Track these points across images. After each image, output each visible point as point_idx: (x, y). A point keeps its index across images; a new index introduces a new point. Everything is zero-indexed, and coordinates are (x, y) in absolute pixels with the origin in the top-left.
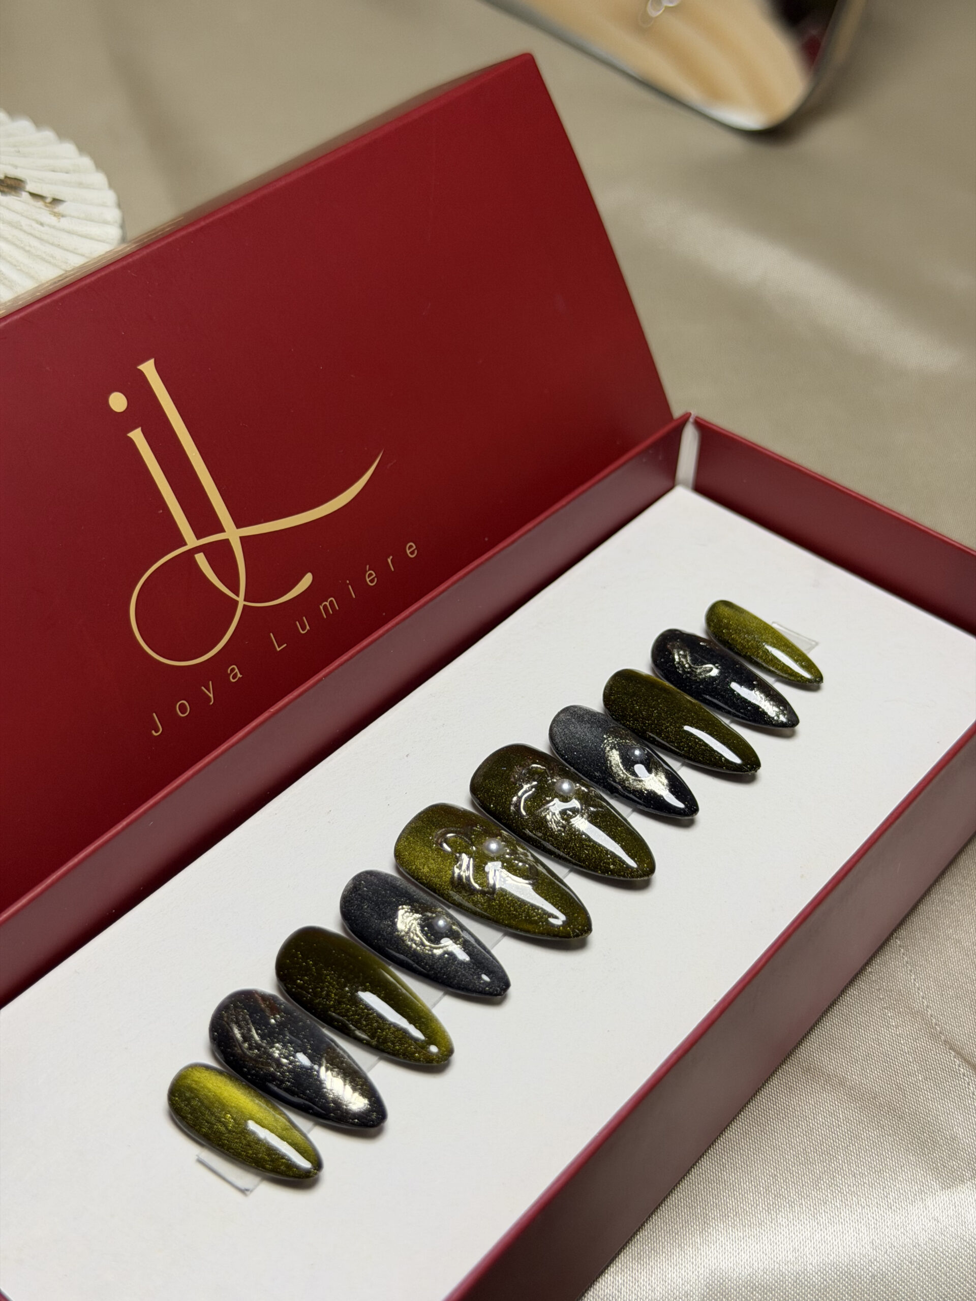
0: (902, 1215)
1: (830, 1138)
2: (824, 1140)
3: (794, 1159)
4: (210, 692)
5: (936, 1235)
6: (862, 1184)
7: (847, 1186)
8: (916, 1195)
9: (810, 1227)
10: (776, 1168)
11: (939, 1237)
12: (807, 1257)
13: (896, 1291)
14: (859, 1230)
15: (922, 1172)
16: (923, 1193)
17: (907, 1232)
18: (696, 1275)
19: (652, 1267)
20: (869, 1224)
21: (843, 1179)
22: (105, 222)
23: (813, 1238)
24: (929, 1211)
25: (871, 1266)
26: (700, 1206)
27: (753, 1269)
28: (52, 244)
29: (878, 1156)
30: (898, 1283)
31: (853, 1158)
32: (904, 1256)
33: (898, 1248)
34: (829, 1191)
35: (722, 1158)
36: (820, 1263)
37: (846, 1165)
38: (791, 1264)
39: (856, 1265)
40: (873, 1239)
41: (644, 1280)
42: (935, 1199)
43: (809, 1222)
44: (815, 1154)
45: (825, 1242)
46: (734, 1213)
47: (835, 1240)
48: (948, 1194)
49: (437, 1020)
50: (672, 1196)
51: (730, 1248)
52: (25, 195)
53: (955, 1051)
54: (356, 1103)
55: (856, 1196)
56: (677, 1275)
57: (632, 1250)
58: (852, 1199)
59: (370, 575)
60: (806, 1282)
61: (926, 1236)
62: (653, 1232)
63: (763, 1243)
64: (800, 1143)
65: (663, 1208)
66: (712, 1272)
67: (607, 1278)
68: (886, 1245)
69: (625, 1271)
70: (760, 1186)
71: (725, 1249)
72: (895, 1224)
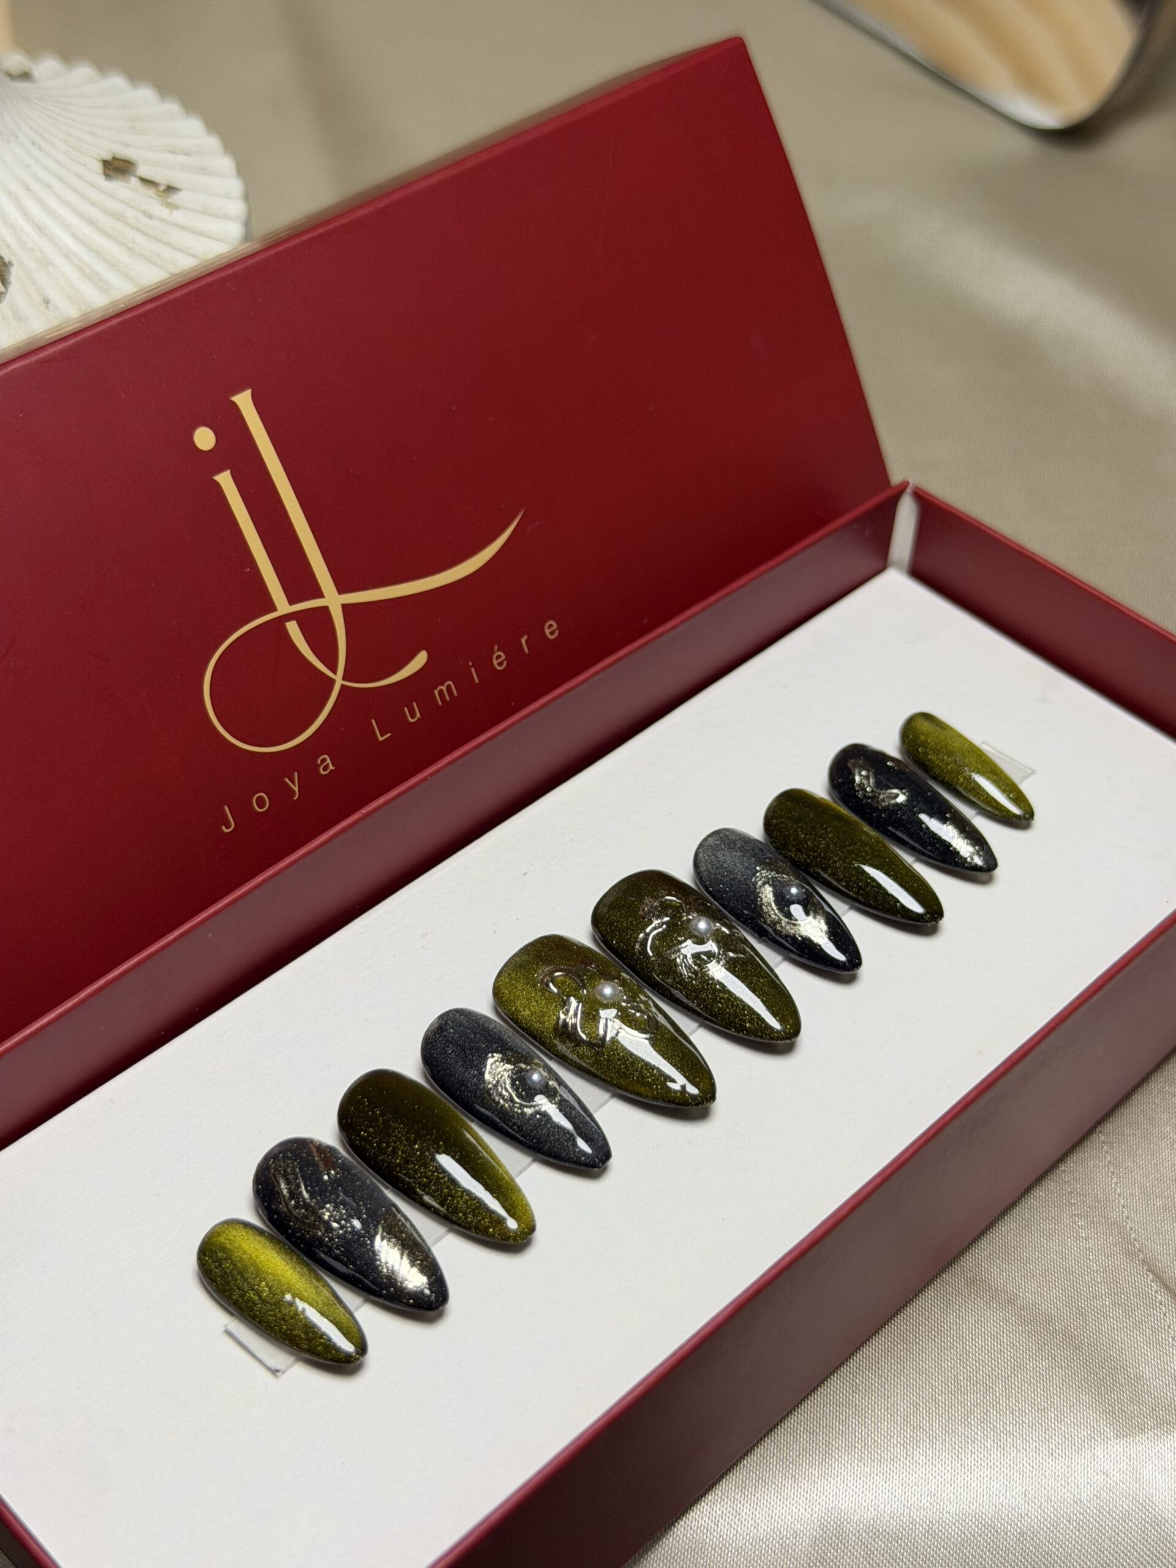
0: (1065, 1464)
1: (988, 1366)
2: (981, 1367)
3: (942, 1386)
4: (293, 783)
5: (1104, 1491)
6: (1021, 1422)
7: (1001, 1423)
8: (1084, 1442)
9: (952, 1468)
10: (919, 1395)
11: (1107, 1494)
12: (944, 1503)
13: (1048, 1554)
14: (1010, 1477)
15: (1095, 1415)
16: (1093, 1440)
17: (1068, 1484)
18: (808, 1513)
19: (757, 1498)
20: (1023, 1471)
21: (998, 1415)
22: (227, 217)
23: (954, 1482)
24: (1097, 1462)
25: (1021, 1522)
26: (823, 1433)
27: (878, 1512)
28: (160, 241)
29: (1044, 1391)
30: (1052, 1544)
31: (1013, 1391)
32: (1062, 1513)
33: (1055, 1503)
34: (979, 1427)
35: (856, 1378)
36: (960, 1511)
37: (1004, 1399)
38: (924, 1510)
39: (1002, 1519)
40: (1026, 1490)
41: (746, 1514)
42: (1107, 1448)
43: (952, 1462)
44: (969, 1383)
45: (967, 1487)
46: (863, 1444)
47: (980, 1487)
48: (1123, 1444)
49: (519, 1190)
50: (791, 1418)
51: (853, 1485)
52: (134, 181)
53: (1153, 1273)
54: (414, 1279)
55: (1011, 1436)
56: (786, 1511)
57: (736, 1477)
58: (1007, 1440)
59: (499, 657)
60: (940, 1533)
61: (1091, 1492)
62: (764, 1458)
63: (893, 1482)
64: (951, 1368)
65: (779, 1430)
66: (828, 1511)
67: (703, 1507)
68: (1042, 1497)
69: (726, 1500)
70: (897, 1415)
71: (847, 1485)
72: (1055, 1473)
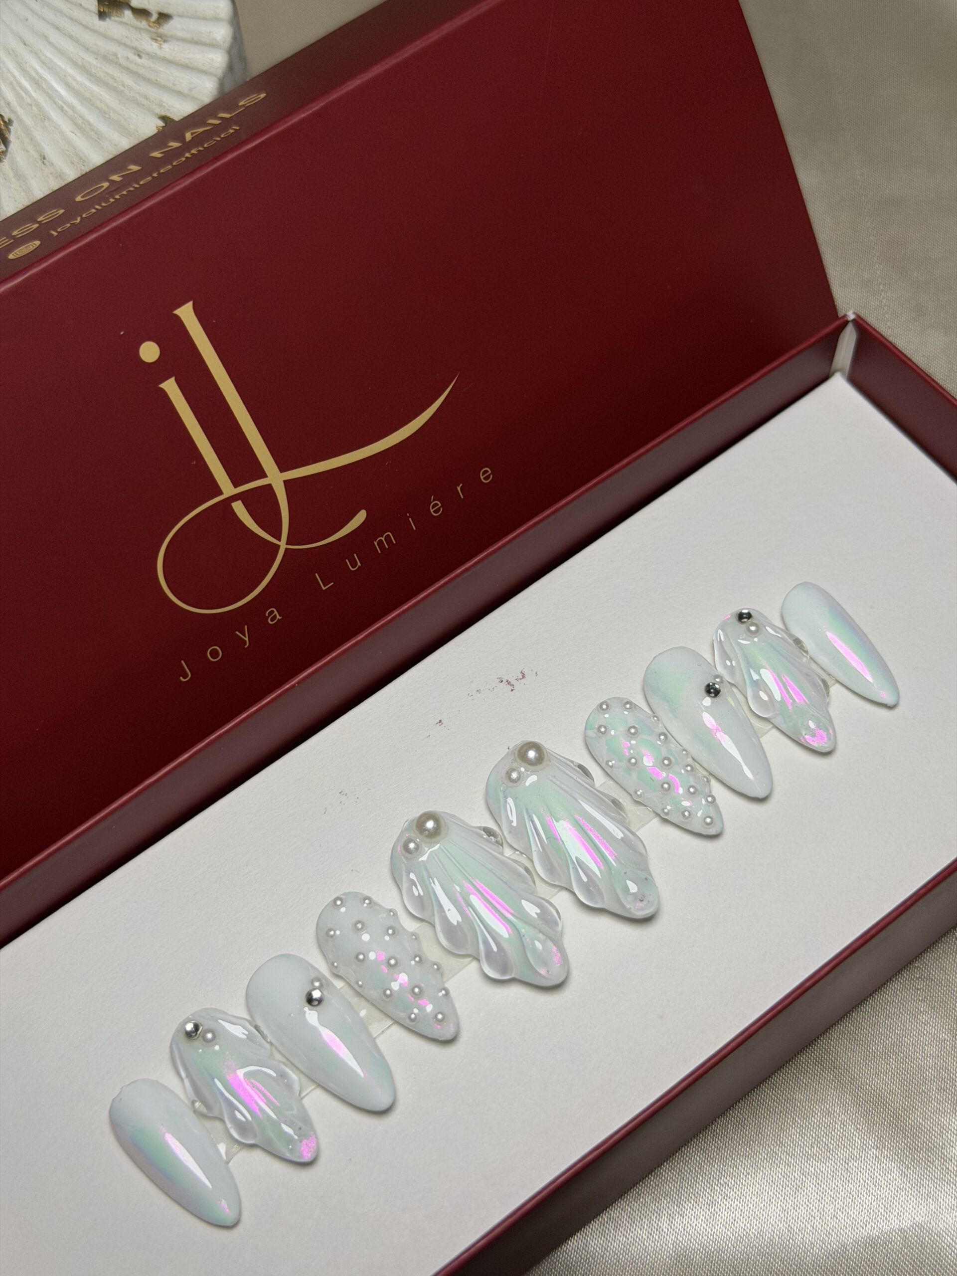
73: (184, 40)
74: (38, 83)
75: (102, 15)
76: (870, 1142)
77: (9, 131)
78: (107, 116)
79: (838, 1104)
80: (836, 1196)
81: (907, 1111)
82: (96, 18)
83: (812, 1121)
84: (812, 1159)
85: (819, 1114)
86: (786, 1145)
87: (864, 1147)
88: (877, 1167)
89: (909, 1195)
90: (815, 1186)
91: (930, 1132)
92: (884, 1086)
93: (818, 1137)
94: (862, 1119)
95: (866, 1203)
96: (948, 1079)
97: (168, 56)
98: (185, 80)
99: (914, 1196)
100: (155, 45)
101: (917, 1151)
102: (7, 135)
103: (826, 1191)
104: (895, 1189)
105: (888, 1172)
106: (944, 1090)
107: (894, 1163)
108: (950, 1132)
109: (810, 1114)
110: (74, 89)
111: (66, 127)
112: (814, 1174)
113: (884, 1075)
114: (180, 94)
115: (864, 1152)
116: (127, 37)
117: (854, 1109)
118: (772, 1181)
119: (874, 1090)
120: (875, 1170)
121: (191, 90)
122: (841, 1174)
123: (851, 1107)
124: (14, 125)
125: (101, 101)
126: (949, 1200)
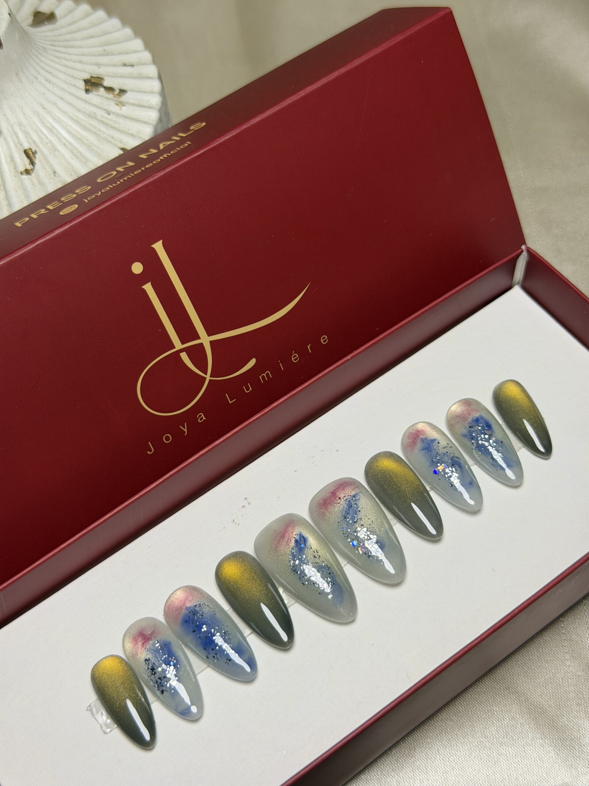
4: (184, 428)
22: (150, 107)
52: (102, 90)
73: (133, 105)
74: (51, 130)
75: (87, 91)
76: (538, 735)
77: (35, 157)
78: (90, 148)
79: (518, 713)
80: (518, 767)
81: (559, 717)
82: (84, 92)
83: (503, 723)
84: (503, 745)
85: (507, 719)
86: (488, 737)
87: (534, 738)
88: (542, 750)
89: (560, 766)
90: (506, 761)
91: (572, 729)
92: (545, 703)
93: (507, 732)
94: (533, 722)
95: (535, 771)
96: (582, 698)
97: (125, 114)
98: (135, 127)
99: (563, 767)
100: (118, 108)
101: (565, 740)
102: (34, 160)
103: (512, 764)
104: (552, 763)
105: (548, 753)
106: (580, 705)
107: (552, 747)
108: (583, 729)
109: (502, 719)
110: (71, 133)
111: (67, 154)
112: (505, 754)
113: (545, 696)
114: (132, 135)
115: (534, 741)
116: (101, 103)
117: (528, 716)
118: (480, 759)
119: (539, 705)
120: (540, 751)
121: (138, 133)
122: (521, 754)
123: (526, 715)
124: (38, 153)
125: (87, 140)
126: (583, 769)
